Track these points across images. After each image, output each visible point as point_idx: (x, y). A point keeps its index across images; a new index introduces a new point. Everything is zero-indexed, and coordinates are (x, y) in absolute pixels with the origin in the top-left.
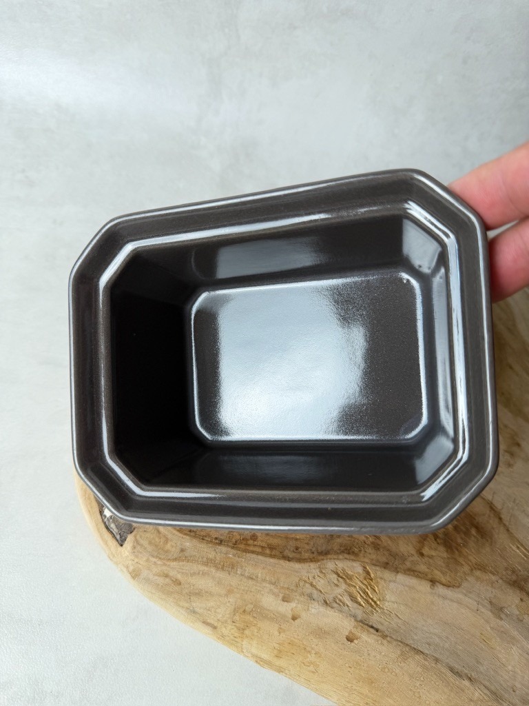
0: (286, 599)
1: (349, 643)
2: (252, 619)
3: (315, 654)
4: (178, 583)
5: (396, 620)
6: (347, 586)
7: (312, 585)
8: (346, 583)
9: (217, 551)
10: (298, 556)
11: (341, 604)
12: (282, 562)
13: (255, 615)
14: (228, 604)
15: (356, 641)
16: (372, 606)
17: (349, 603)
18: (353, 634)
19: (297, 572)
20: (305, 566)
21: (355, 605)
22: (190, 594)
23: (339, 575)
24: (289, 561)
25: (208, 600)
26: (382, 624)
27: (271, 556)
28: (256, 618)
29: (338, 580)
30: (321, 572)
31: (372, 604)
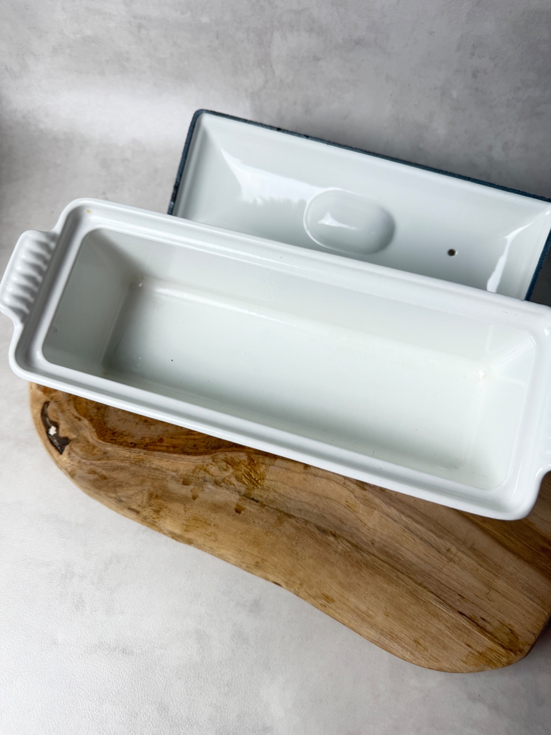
0: (186, 483)
1: (238, 514)
2: (163, 502)
3: (214, 526)
4: (105, 478)
5: (273, 493)
6: (234, 471)
7: (205, 470)
8: (233, 468)
9: (132, 451)
10: (195, 451)
11: (229, 483)
12: (183, 456)
13: (165, 499)
14: (144, 492)
15: (243, 512)
16: (254, 484)
17: (235, 482)
18: (239, 506)
19: (193, 462)
20: (201, 457)
21: (240, 484)
22: (115, 486)
23: (228, 463)
24: (188, 455)
25: (128, 490)
26: (261, 497)
27: (174, 453)
28: (165, 500)
29: (227, 466)
30: (214, 461)
31: (255, 483)
